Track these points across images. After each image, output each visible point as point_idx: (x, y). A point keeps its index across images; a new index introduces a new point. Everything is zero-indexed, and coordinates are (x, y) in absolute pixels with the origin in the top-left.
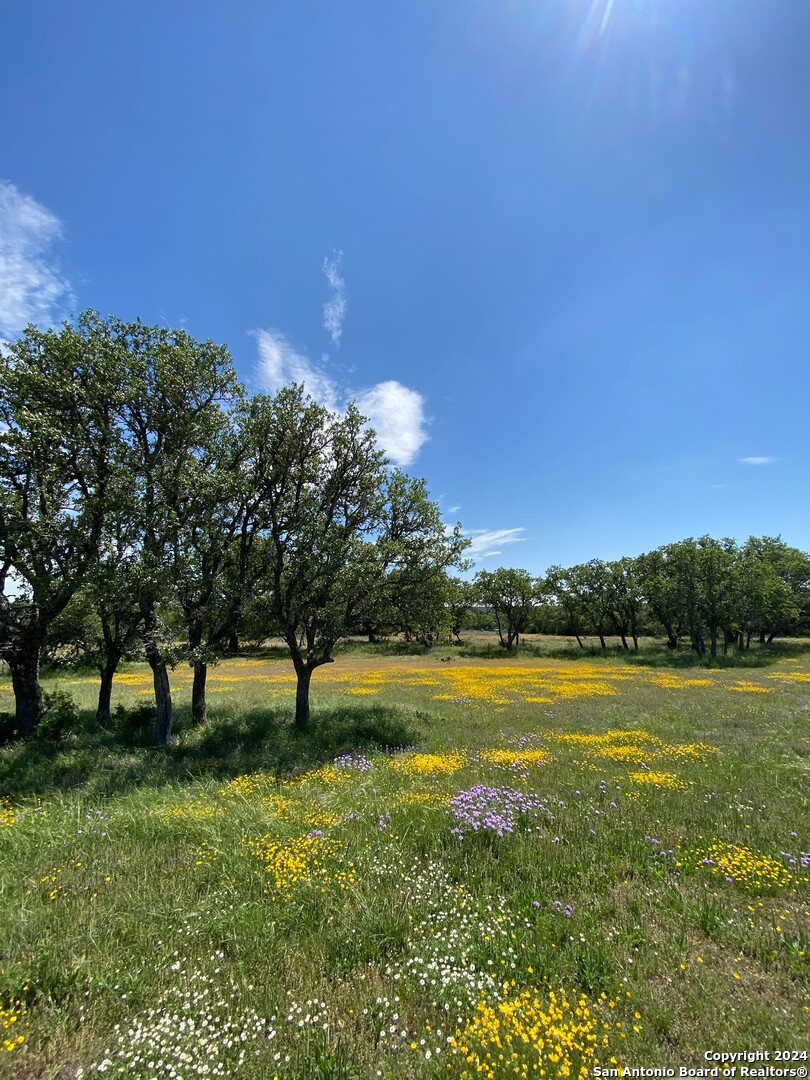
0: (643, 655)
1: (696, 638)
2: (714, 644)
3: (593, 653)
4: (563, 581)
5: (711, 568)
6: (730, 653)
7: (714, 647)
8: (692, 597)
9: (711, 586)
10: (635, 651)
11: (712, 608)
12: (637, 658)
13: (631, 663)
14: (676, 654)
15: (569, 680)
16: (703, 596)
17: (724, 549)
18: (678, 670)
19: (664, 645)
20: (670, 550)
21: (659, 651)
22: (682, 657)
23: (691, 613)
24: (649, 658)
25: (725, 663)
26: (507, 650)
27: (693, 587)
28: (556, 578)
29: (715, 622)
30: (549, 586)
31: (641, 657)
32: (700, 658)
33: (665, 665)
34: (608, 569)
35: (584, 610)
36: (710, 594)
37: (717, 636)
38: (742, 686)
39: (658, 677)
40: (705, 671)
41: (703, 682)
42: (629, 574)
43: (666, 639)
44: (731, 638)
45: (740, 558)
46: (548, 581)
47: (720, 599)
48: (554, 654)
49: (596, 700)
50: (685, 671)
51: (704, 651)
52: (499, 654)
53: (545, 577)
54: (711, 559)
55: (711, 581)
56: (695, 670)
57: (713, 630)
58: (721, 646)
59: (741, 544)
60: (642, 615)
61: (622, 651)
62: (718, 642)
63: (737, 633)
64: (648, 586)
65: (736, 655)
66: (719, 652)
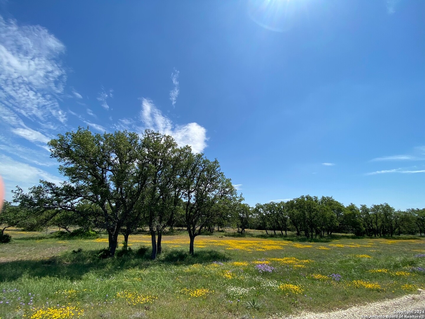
0: (289, 237)
1: (306, 232)
2: (312, 234)
3: (272, 236)
4: (261, 209)
5: (310, 207)
6: (318, 237)
7: (312, 235)
8: (305, 218)
9: (311, 213)
10: (286, 236)
11: (311, 221)
12: (287, 238)
13: (285, 240)
14: (300, 237)
15: (267, 245)
16: (308, 217)
17: (314, 200)
18: (301, 243)
19: (295, 234)
20: (297, 200)
21: (294, 236)
22: (302, 238)
23: (304, 223)
24: (291, 238)
25: (316, 241)
26: (241, 235)
27: (305, 214)
28: (259, 208)
29: (312, 226)
30: (256, 210)
31: (288, 238)
32: (308, 239)
33: (297, 241)
34: (276, 205)
35: (269, 220)
36: (310, 216)
37: (313, 231)
38: (321, 248)
39: (295, 244)
40: (310, 243)
41: (309, 246)
42: (283, 208)
43: (296, 232)
44: (318, 233)
45: (320, 204)
46: (256, 209)
47: (313, 218)
48: (258, 236)
49: (277, 250)
50: (303, 243)
51: (309, 237)
52: (239, 236)
53: (255, 207)
54: (310, 204)
55: (310, 212)
56: (306, 242)
57: (312, 229)
58: (315, 235)
59: (319, 198)
60: (288, 222)
61: (281, 236)
62: (314, 234)
63: (320, 231)
64: (290, 213)
65: (319, 238)
66: (314, 237)
